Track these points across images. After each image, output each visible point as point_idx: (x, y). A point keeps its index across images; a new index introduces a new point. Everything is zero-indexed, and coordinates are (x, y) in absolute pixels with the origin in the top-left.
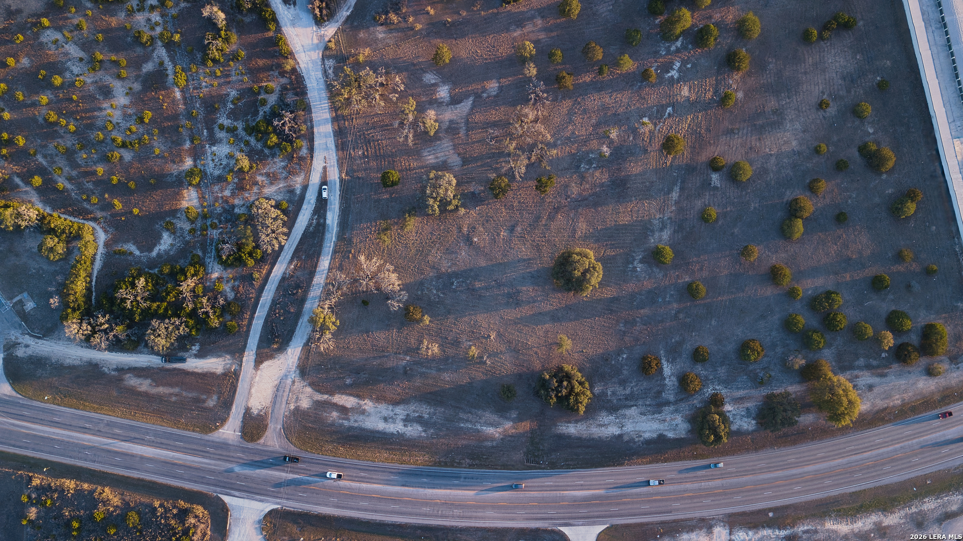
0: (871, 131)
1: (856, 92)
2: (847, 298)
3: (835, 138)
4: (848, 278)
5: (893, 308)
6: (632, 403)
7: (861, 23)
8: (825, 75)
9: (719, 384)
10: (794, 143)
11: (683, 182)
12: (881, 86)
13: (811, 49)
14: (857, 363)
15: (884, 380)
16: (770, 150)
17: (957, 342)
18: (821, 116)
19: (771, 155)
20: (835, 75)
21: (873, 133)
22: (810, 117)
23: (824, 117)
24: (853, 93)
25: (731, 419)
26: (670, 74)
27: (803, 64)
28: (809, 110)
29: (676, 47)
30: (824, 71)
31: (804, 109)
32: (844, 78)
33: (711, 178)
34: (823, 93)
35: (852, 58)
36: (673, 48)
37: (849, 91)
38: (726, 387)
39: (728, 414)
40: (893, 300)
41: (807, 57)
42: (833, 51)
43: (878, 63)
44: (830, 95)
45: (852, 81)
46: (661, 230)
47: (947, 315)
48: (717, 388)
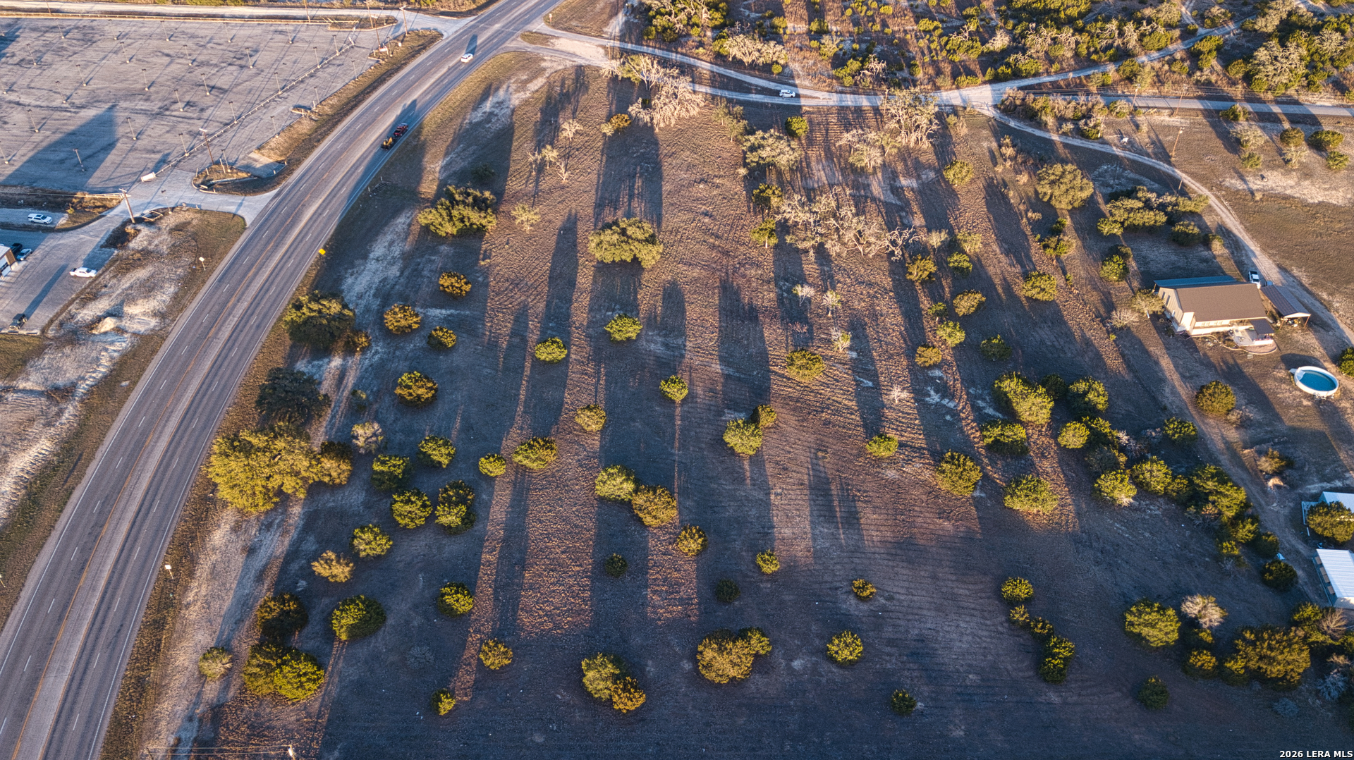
0: (797, 664)
1: (890, 655)
2: (447, 549)
3: (787, 597)
4: (486, 557)
5: (391, 621)
6: (406, 273)
7: (1054, 698)
8: (929, 610)
9: (381, 359)
10: (787, 532)
11: (739, 379)
12: (903, 708)
13: (989, 598)
14: (312, 538)
15: (252, 574)
16: (777, 494)
17: (252, 727)
18: (838, 584)
19: (769, 494)
20: (929, 626)
21: (789, 667)
22: (838, 567)
23: (837, 589)
24: (888, 649)
25: (316, 363)
26: (932, 393)
27: (954, 578)
28: (855, 569)
29: (984, 408)
30: (937, 610)
31: (857, 561)
32: (921, 639)
33: (740, 412)
34: (890, 598)
35: (970, 666)
36: (981, 403)
37: (891, 643)
38: (371, 365)
39: (326, 360)
40: (407, 622)
41: (971, 587)
42: (986, 633)
43: (957, 711)
44: (884, 609)
45: (914, 654)
46: (666, 345)
47: (323, 721)
48: (376, 357)
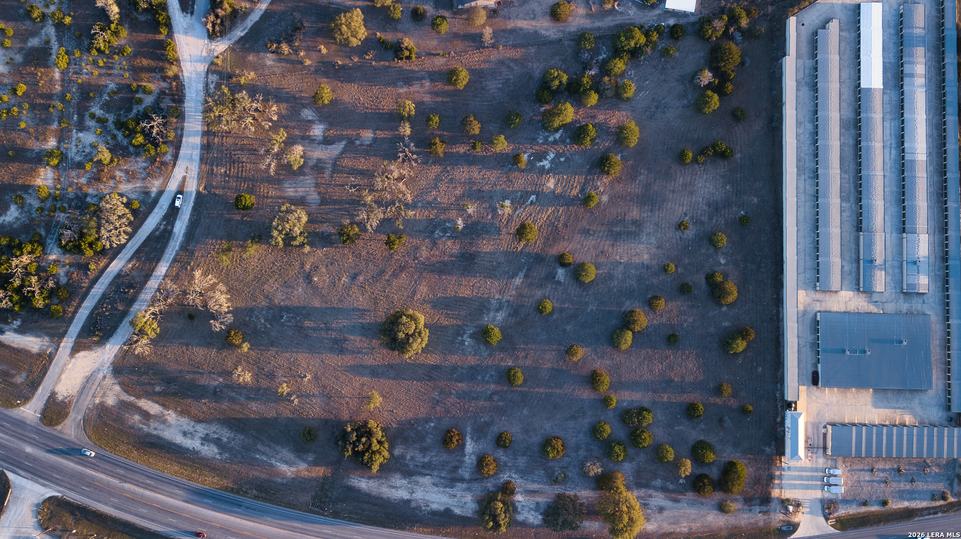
0: (723, 261)
1: (717, 220)
2: (660, 418)
3: (687, 261)
4: (665, 399)
5: (702, 438)
6: (428, 472)
7: (738, 156)
8: (692, 198)
9: (516, 473)
10: (646, 257)
11: (529, 270)
12: (743, 221)
13: (685, 169)
14: (653, 483)
15: (675, 505)
16: (621, 258)
17: (755, 485)
18: (678, 237)
19: (620, 263)
20: (701, 200)
21: (724, 265)
22: (667, 235)
23: (681, 238)
24: (714, 221)
25: (519, 510)
26: (542, 164)
27: (673, 182)
28: (669, 228)
29: (555, 138)
30: (692, 194)
31: (663, 226)
32: (709, 205)
33: (557, 272)
34: (686, 214)
35: (722, 187)
36: (551, 139)
37: (710, 218)
38: (522, 478)
39: (517, 504)
40: (703, 430)
41: (678, 176)
42: (705, 176)
43: (745, 198)
44: (692, 218)
45: (716, 209)
46: (497, 310)
47: (752, 457)
48: (514, 476)
